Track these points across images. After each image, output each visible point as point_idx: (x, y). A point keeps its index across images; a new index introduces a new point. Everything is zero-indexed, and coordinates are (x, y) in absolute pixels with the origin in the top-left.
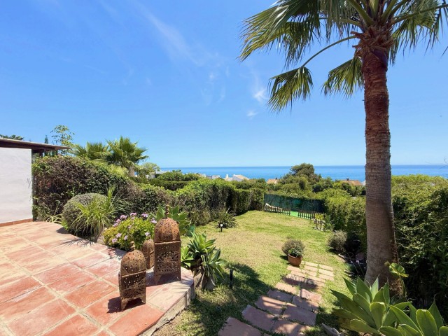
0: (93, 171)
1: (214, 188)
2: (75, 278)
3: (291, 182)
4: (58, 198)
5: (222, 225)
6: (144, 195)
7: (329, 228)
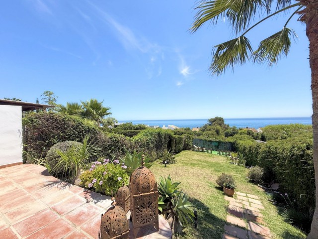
0: (71, 123)
1: (159, 135)
2: (53, 229)
3: (210, 130)
4: (43, 145)
5: (166, 162)
6: (110, 141)
7: (242, 163)
